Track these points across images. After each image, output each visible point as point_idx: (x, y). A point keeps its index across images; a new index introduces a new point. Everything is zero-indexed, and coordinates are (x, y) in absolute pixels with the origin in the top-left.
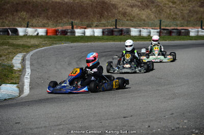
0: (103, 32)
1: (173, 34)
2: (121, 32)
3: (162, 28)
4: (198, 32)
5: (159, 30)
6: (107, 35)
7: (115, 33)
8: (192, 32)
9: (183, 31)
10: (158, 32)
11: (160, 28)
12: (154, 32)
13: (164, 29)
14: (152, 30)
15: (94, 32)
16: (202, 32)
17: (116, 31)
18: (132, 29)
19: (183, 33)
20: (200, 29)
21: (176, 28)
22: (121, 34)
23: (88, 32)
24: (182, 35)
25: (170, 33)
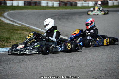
0: (25, 4)
1: (68, 5)
2: (36, 3)
3: (61, 1)
4: (82, 3)
5: (59, 2)
6: (27, 5)
7: (32, 4)
8: (79, 4)
9: (74, 3)
10: (58, 4)
11: (59, 1)
12: (56, 4)
13: (62, 2)
14: (55, 3)
15: (18, 3)
16: (85, 4)
17: (32, 3)
18: (42, 2)
19: (74, 4)
20: (83, 2)
21: (68, 1)
22: (36, 5)
23: (15, 3)
24: (73, 6)
25: (66, 4)
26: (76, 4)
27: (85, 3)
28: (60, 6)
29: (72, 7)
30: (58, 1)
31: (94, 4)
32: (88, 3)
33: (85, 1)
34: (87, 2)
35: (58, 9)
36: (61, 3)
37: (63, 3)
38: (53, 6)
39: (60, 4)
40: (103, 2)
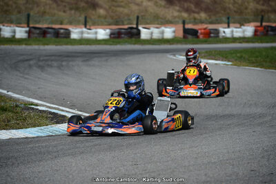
26: (68, 33)
27: (89, 31)
28: (29, 36)
29: (58, 40)
30: (26, 25)
31: (109, 33)
32: (96, 33)
33: (88, 27)
34: (93, 31)
35: (26, 44)
36: (33, 30)
37: (38, 31)
38: (14, 36)
39: (29, 32)
40: (129, 30)
